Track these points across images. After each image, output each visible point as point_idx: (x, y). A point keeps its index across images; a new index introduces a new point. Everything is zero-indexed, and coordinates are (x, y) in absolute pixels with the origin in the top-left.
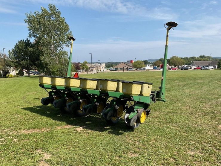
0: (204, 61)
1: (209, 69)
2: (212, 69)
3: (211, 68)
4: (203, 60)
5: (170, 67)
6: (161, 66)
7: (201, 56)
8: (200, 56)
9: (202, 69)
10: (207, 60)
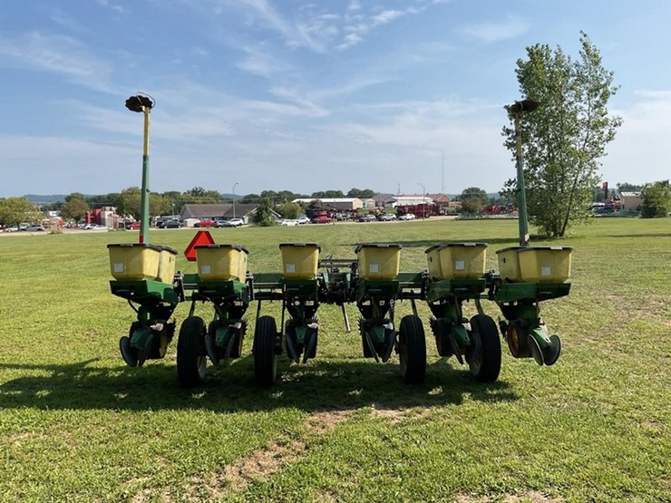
0: (204, 203)
1: (234, 226)
2: (240, 224)
3: (237, 223)
4: (200, 201)
5: (120, 220)
6: (89, 217)
7: (194, 191)
8: (191, 190)
9: (218, 227)
10: (211, 203)
